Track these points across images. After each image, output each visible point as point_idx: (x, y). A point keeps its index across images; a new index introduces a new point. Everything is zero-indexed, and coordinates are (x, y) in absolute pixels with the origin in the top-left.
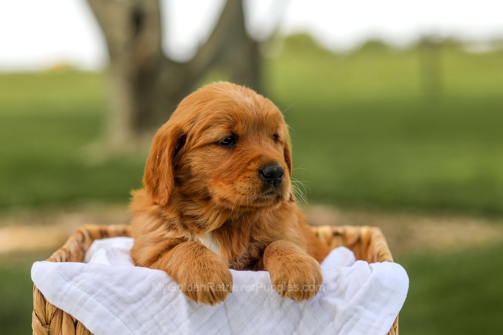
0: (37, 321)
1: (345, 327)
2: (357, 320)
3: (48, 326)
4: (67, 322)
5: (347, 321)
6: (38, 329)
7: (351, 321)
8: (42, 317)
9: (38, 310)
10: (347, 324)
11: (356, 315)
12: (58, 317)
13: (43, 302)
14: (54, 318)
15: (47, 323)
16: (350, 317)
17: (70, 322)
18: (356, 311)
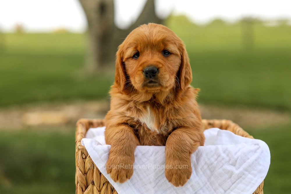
0: (80, 172)
1: (237, 182)
2: (244, 179)
3: (85, 175)
4: (96, 173)
5: (239, 179)
6: (81, 177)
7: (241, 179)
8: (82, 170)
9: (81, 166)
10: (239, 180)
11: (243, 176)
12: (91, 170)
13: (83, 162)
14: (89, 170)
15: (85, 173)
16: (241, 177)
17: (98, 173)
18: (244, 174)
